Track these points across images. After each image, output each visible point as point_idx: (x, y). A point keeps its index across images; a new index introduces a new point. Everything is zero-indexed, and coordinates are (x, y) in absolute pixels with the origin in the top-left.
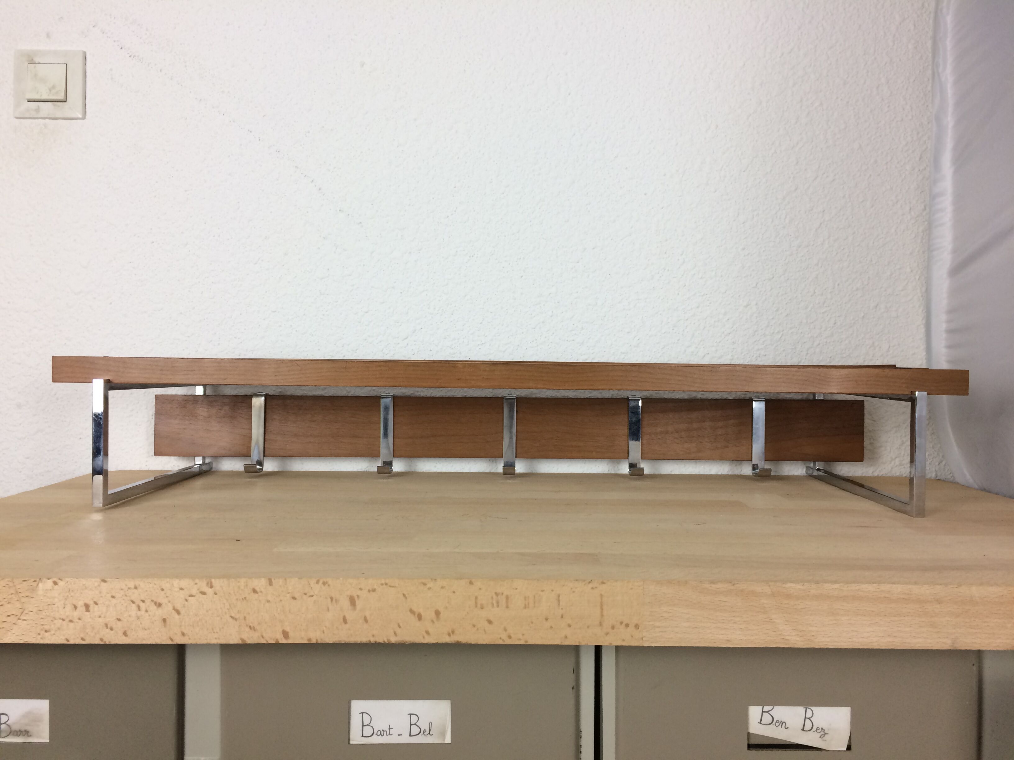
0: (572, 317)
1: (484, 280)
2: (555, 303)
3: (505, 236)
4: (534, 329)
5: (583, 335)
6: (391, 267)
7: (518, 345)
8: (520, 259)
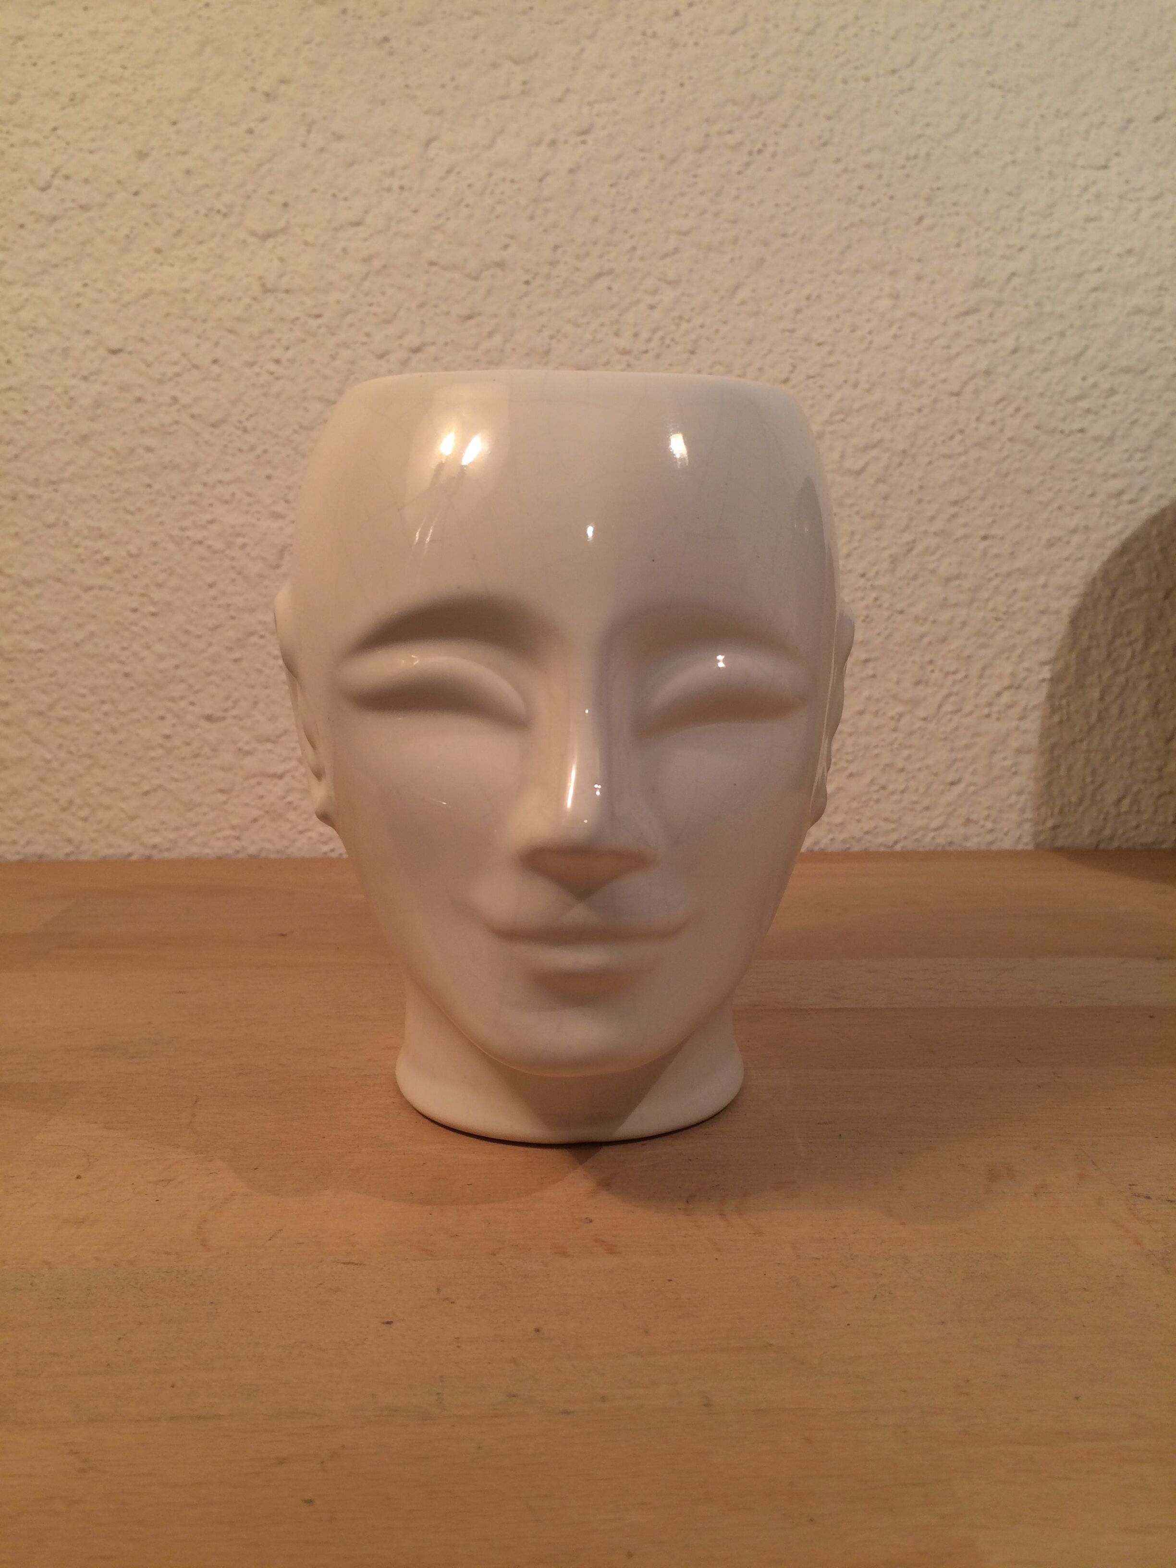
0: (1081, 354)
1: (794, 234)
2: (1026, 307)
3: (867, 79)
4: (957, 394)
5: (1114, 412)
6: (492, 193)
7: (904, 451)
8: (916, 157)
